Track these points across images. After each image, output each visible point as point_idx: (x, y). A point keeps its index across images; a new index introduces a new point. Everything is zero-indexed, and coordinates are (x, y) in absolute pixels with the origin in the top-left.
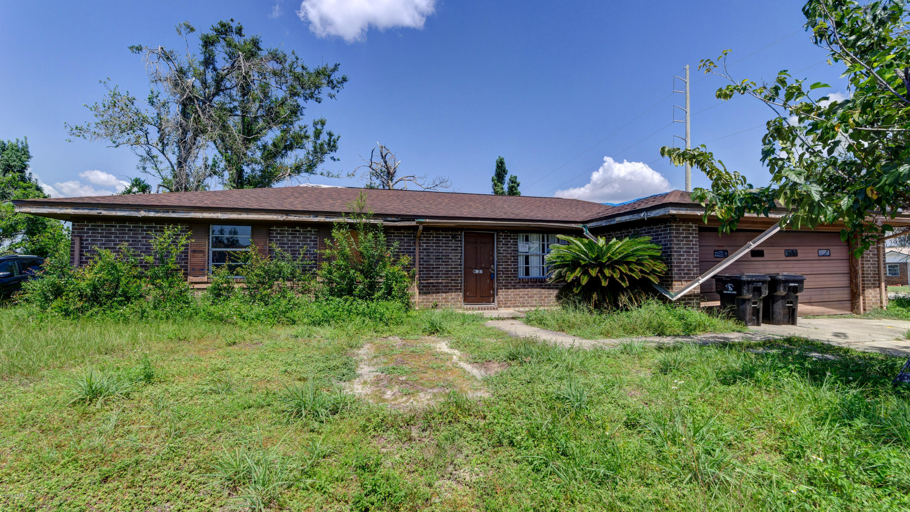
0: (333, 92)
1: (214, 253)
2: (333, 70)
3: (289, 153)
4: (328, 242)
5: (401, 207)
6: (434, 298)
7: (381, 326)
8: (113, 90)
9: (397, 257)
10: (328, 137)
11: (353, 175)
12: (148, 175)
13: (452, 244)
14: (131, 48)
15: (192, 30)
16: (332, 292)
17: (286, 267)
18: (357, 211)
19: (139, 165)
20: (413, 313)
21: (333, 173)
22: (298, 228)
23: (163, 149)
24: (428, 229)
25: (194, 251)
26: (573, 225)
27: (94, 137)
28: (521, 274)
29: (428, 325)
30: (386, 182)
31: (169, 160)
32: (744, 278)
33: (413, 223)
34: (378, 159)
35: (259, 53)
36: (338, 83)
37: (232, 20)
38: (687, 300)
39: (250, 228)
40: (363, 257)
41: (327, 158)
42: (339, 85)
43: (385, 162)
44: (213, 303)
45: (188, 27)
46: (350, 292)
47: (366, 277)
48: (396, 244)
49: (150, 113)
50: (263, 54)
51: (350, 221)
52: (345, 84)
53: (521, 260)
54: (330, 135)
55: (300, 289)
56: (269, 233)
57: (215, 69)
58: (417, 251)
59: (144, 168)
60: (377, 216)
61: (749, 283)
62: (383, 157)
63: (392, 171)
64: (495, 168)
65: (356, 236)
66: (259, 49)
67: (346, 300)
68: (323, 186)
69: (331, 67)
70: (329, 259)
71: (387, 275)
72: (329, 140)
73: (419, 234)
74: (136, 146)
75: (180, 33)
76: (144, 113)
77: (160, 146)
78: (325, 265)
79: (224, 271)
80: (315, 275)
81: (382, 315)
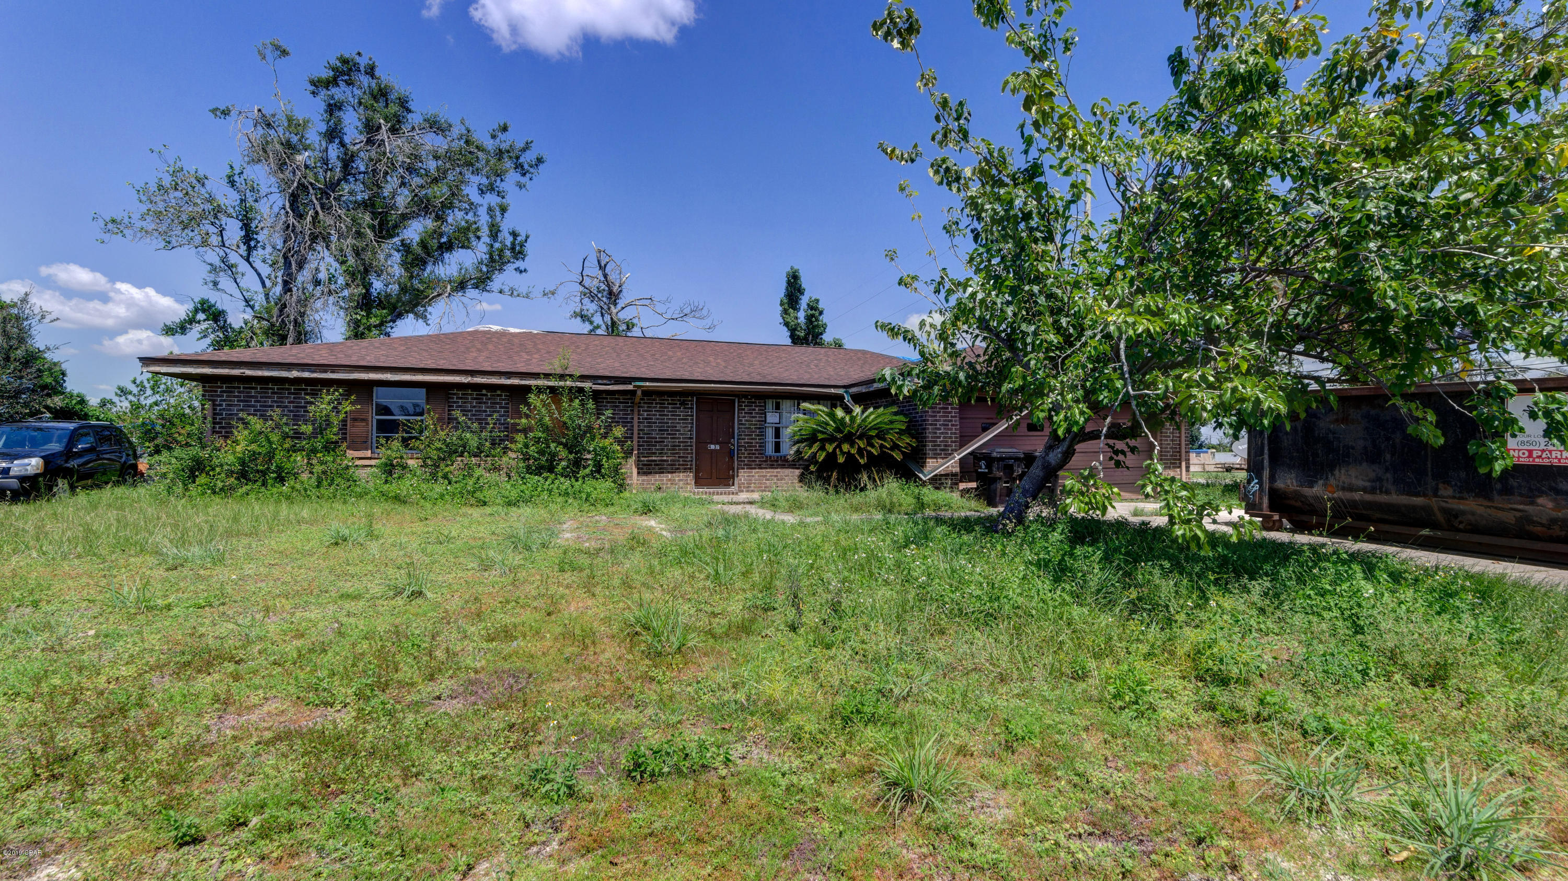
0: (523, 180)
1: (378, 420)
2: (524, 150)
3: (446, 255)
4: (524, 409)
5: (617, 364)
6: (656, 479)
7: (586, 506)
8: (172, 163)
9: (609, 428)
10: (511, 239)
11: (553, 293)
12: (224, 295)
13: (681, 412)
14: (214, 111)
15: (284, 53)
16: (529, 470)
17: (473, 441)
18: (559, 371)
19: (208, 279)
20: (626, 494)
21: (520, 290)
22: (484, 392)
23: (249, 255)
24: (647, 393)
25: (355, 420)
26: (833, 391)
27: (139, 235)
28: (770, 450)
29: (640, 505)
30: (605, 307)
31: (256, 271)
32: (994, 455)
33: (630, 387)
34: (593, 270)
35: (409, 116)
36: (531, 166)
37: (359, 54)
38: (937, 482)
39: (424, 390)
40: (567, 428)
41: (510, 268)
42: (532, 170)
43: (605, 276)
44: (386, 482)
45: (277, 48)
46: (551, 469)
47: (571, 453)
48: (609, 413)
49: (228, 198)
50: (415, 119)
51: (551, 384)
52: (541, 167)
53: (770, 433)
54: (514, 234)
55: (489, 466)
56: (448, 398)
57: (342, 144)
58: (636, 421)
59: (215, 284)
60: (583, 378)
61: (1001, 459)
62: (602, 268)
63: (615, 289)
64: (784, 285)
65: (558, 403)
66: (409, 111)
67: (546, 479)
68: (512, 330)
69: (520, 145)
70: (525, 431)
71: (595, 450)
72: (513, 244)
73: (637, 400)
74: (204, 249)
75: (264, 58)
76: (222, 201)
77: (243, 249)
78: (520, 437)
79: (396, 444)
80: (506, 450)
81: (588, 495)
